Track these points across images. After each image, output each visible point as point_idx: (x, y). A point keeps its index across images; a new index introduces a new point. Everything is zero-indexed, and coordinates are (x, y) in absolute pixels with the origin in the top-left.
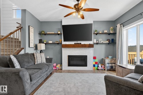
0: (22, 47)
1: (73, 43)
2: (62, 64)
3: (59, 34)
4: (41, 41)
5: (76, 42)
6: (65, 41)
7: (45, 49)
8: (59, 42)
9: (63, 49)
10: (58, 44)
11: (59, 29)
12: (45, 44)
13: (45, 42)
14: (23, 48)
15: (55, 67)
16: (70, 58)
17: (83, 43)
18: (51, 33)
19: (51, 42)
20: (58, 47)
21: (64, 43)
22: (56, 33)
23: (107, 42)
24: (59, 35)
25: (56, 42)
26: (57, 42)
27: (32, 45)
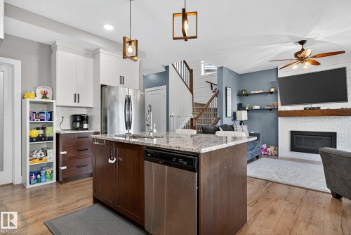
0: (218, 117)
1: (300, 107)
2: (278, 146)
3: (272, 93)
4: (240, 107)
5: (309, 106)
6: (282, 104)
7: (246, 119)
8: (273, 107)
9: (279, 118)
10: (271, 110)
11: (272, 82)
12: (248, 111)
13: (247, 108)
14: (220, 119)
15: (266, 150)
16: (294, 135)
17: (324, 106)
18: (257, 92)
19: (257, 107)
20: (270, 116)
21: (281, 108)
22: (268, 91)
24: (273, 95)
25: (266, 107)
26: (269, 108)
27: (230, 114)
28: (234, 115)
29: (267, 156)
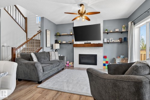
0: (41, 47)
2: (74, 62)
3: (71, 35)
4: (56, 42)
6: (76, 40)
7: (59, 48)
8: (72, 42)
9: (74, 48)
10: (71, 43)
11: (71, 30)
13: (60, 43)
14: (42, 48)
16: (81, 56)
17: (92, 42)
18: (64, 34)
19: (64, 42)
20: (71, 46)
21: (75, 43)
22: (69, 34)
23: (119, 41)
25: (69, 42)
26: (70, 42)
27: (49, 45)
28: (52, 46)
29: (69, 68)
